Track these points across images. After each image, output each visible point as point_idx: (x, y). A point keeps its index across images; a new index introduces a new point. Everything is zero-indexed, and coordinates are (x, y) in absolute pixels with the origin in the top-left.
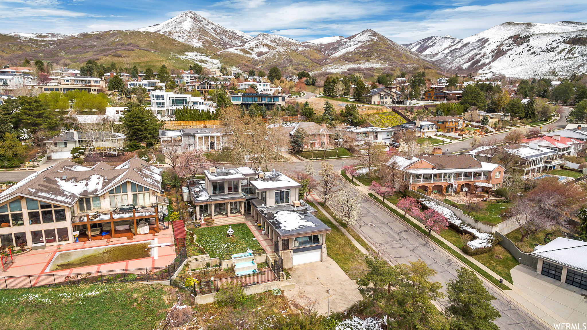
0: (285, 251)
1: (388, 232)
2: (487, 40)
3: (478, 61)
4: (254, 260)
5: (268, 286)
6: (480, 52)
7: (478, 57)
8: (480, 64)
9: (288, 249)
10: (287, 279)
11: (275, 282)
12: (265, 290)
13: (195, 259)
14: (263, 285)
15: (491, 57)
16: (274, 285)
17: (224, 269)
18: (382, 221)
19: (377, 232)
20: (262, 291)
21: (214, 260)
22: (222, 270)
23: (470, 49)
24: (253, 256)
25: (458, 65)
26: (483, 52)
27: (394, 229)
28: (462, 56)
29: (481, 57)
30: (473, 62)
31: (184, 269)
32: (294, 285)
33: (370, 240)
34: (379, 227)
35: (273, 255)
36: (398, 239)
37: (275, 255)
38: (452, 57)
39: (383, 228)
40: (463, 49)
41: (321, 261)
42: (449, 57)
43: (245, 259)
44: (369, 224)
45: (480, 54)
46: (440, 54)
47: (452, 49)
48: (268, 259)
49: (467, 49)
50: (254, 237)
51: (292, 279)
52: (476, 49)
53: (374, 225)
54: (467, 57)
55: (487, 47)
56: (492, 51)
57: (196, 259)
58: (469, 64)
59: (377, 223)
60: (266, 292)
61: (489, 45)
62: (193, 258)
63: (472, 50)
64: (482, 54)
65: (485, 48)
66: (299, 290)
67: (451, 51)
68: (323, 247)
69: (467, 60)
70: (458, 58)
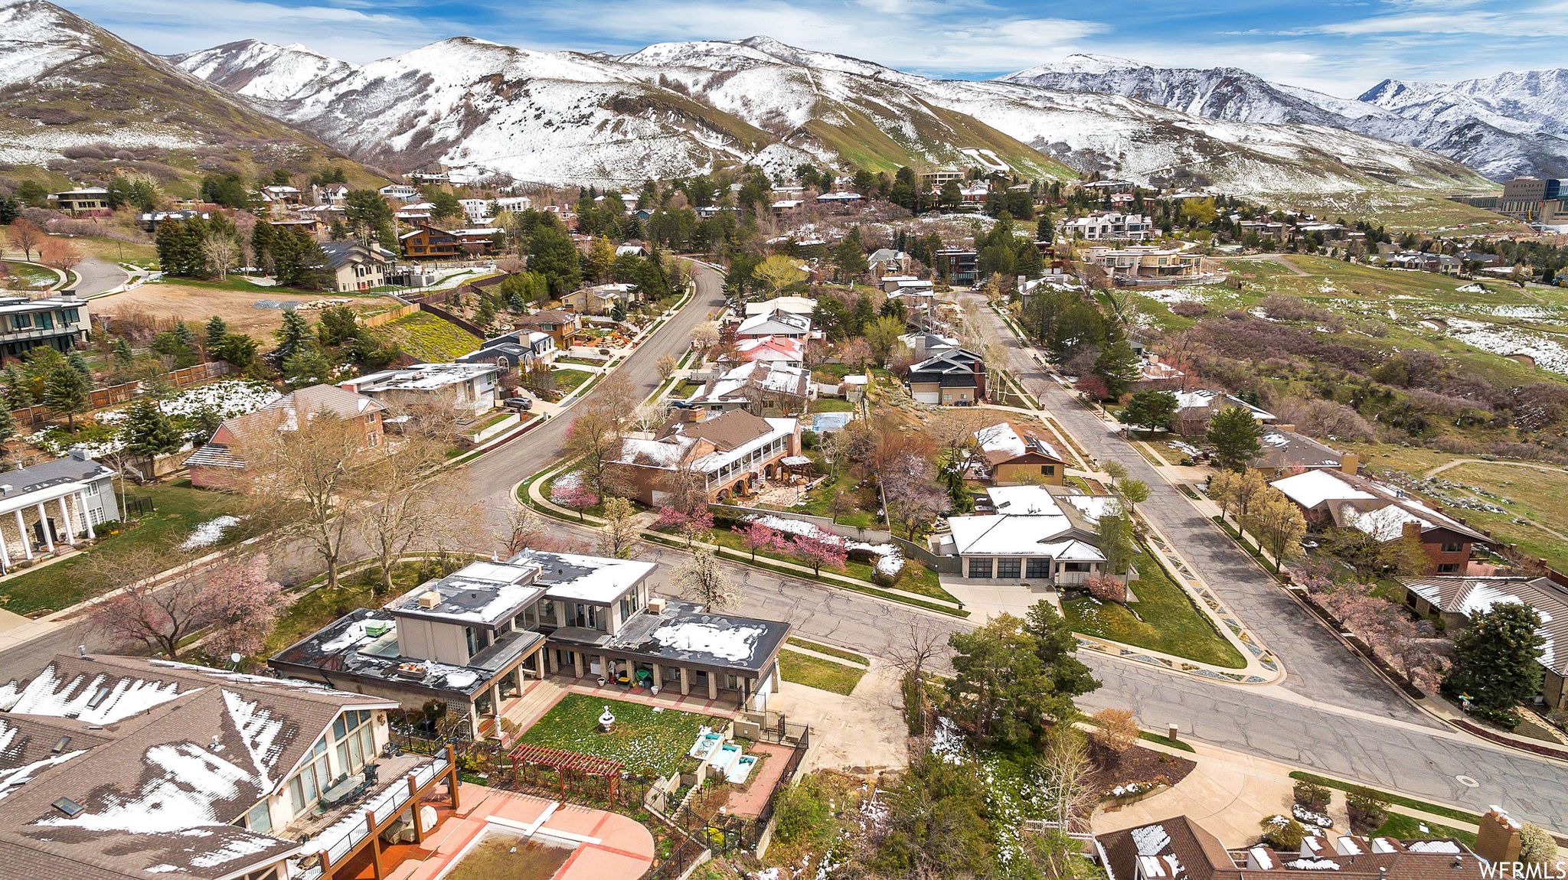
2: (427, 79)
3: (427, 133)
8: (434, 140)
13: (653, 797)
15: (455, 126)
17: (705, 787)
22: (703, 791)
25: (376, 139)
26: (430, 107)
27: (765, 588)
28: (377, 114)
29: (432, 122)
30: (416, 135)
36: (792, 602)
48: (742, 728)
50: (652, 707)
58: (407, 138)
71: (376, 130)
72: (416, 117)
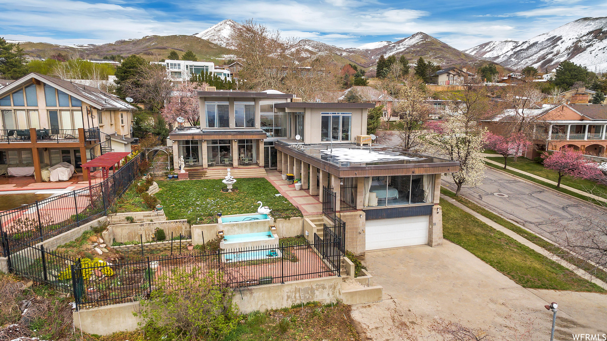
0: (348, 213)
1: (541, 206)
2: (560, 38)
3: (551, 60)
4: (273, 228)
5: (306, 290)
6: (551, 51)
7: (550, 56)
8: (552, 63)
9: (355, 209)
10: (356, 275)
11: (326, 280)
12: (298, 302)
13: (128, 219)
14: (290, 286)
15: (566, 56)
16: (324, 288)
17: (197, 247)
18: (517, 190)
19: (517, 205)
20: (287, 304)
21: (174, 225)
22: (190, 248)
23: (539, 49)
24: (270, 219)
25: (525, 66)
26: (555, 50)
27: (549, 202)
28: (529, 57)
29: (554, 56)
30: (544, 62)
31: (84, 237)
32: (379, 291)
33: (512, 217)
34: (516, 198)
35: (319, 220)
36: (569, 217)
37: (322, 220)
38: (517, 59)
39: (526, 200)
40: (530, 50)
41: (430, 243)
42: (513, 59)
43: (251, 224)
44: (496, 194)
45: (552, 53)
46: (502, 56)
47: (516, 51)
48: (306, 228)
49: (534, 49)
50: (279, 193)
51: (369, 276)
52: (546, 48)
53: (506, 196)
54: (536, 57)
55: (560, 45)
56: (566, 49)
57: (131, 220)
58: (539, 64)
59: (509, 192)
60: (299, 306)
61: (562, 43)
62: (121, 216)
63: (541, 50)
64: (555, 53)
65: (557, 47)
66: (393, 306)
67: (515, 53)
68: (434, 211)
69: (535, 60)
70: (524, 59)
71: (527, 63)
72: (547, 55)
